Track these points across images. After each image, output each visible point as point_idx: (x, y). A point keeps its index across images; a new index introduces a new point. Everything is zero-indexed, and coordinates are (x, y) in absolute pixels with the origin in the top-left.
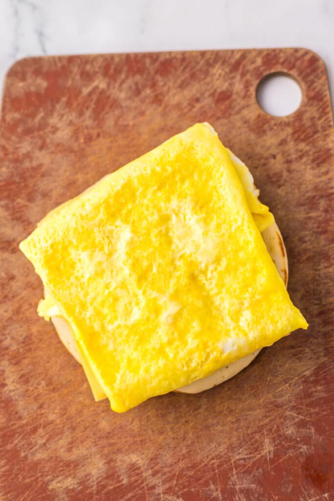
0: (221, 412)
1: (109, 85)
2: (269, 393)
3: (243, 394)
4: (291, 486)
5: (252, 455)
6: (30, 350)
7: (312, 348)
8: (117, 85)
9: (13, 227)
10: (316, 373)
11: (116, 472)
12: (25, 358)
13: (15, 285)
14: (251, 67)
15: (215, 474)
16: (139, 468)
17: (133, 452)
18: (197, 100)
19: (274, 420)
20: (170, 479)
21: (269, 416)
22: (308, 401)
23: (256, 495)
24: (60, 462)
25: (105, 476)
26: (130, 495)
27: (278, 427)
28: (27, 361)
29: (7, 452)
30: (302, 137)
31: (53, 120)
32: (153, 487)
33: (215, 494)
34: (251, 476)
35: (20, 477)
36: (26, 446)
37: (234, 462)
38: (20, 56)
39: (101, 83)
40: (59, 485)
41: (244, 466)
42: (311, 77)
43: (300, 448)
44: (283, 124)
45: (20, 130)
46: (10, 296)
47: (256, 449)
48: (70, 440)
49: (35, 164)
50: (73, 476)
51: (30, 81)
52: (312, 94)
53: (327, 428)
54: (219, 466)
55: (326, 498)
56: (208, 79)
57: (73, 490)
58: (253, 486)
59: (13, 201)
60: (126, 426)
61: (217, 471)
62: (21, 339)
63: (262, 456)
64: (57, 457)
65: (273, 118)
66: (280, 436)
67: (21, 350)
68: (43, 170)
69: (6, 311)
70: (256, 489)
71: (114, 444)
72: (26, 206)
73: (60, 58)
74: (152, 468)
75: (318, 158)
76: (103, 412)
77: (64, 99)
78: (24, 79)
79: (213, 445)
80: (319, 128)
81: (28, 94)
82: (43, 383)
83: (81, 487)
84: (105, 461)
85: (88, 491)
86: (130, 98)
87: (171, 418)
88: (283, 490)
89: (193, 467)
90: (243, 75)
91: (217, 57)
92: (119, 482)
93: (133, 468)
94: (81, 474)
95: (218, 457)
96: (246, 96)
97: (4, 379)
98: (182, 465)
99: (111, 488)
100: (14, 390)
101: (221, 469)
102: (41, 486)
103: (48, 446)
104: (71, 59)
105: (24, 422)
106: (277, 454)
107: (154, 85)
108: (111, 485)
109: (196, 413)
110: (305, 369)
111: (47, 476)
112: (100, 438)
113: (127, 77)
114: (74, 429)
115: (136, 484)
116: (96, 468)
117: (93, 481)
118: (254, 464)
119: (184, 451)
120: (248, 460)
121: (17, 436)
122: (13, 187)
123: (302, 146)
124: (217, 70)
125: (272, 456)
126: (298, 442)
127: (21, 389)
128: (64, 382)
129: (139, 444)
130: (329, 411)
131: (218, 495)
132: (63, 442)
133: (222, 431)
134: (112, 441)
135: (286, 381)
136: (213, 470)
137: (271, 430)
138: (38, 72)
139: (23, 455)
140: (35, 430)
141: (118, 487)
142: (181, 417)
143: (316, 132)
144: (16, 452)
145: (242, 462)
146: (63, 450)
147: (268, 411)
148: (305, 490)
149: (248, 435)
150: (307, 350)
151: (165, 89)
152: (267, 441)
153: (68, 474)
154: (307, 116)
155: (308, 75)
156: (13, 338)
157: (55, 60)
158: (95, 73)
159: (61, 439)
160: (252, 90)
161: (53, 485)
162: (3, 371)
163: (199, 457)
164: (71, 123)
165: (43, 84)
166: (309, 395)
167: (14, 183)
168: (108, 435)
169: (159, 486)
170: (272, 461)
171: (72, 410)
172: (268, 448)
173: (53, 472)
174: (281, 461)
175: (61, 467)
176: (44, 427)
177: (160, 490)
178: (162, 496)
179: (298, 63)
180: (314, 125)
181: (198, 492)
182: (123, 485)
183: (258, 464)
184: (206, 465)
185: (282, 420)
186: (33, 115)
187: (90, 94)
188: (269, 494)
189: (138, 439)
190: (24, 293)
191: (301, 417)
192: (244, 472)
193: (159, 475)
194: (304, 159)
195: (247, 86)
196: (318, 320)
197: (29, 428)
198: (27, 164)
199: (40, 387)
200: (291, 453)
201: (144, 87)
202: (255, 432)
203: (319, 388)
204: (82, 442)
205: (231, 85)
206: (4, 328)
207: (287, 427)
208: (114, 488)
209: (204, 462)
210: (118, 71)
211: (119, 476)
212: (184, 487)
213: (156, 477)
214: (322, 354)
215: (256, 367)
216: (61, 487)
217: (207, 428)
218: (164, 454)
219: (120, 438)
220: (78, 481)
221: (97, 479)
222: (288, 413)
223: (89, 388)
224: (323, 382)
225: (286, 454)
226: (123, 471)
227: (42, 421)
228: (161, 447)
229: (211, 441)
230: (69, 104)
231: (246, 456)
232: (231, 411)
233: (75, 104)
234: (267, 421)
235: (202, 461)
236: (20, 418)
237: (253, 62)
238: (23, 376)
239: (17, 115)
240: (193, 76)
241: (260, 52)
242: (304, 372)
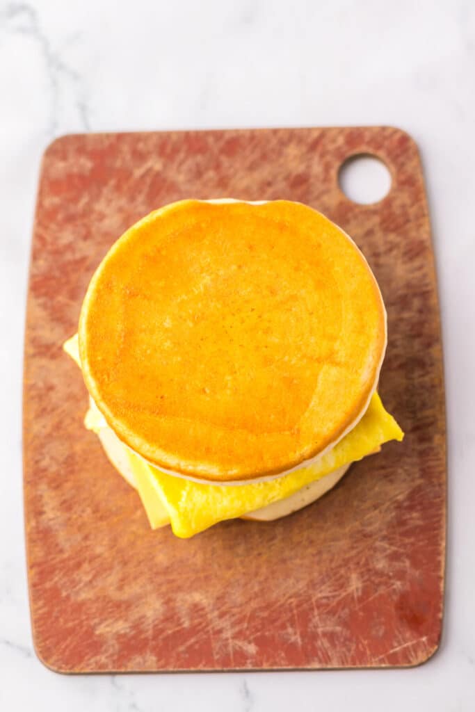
0: (299, 543)
1: (165, 166)
2: (357, 520)
3: (326, 522)
4: (383, 627)
5: (337, 593)
6: (72, 472)
7: (406, 468)
8: (175, 166)
9: (52, 330)
10: (411, 497)
11: (175, 614)
12: (67, 481)
13: (55, 397)
14: (331, 147)
15: (293, 616)
16: (203, 609)
17: (196, 590)
18: (269, 184)
19: (362, 552)
20: (240, 621)
21: (357, 547)
22: (402, 529)
23: (342, 640)
24: (108, 602)
25: (162, 618)
26: (193, 640)
27: (367, 560)
28: (68, 485)
29: (45, 591)
30: (392, 226)
31: (100, 206)
32: (220, 631)
33: (293, 639)
34: (337, 616)
35: (61, 620)
36: (68, 584)
37: (317, 601)
38: (61, 132)
39: (155, 164)
40: (108, 629)
41: (328, 605)
42: (402, 159)
43: (393, 584)
44: (368, 212)
45: (60, 217)
46: (49, 408)
47: (342, 586)
48: (120, 576)
49: (78, 256)
50: (124, 618)
51: (72, 160)
52: (403, 178)
53: (424, 561)
54: (298, 606)
55: (423, 642)
56: (282, 160)
57: (125, 635)
58: (338, 629)
59: (52, 298)
60: (188, 559)
61: (295, 612)
62: (61, 459)
63: (348, 595)
64: (105, 597)
65: (357, 206)
66: (369, 570)
67: (62, 472)
68: (88, 263)
69: (44, 427)
70: (342, 632)
71: (173, 581)
72: (67, 305)
73: (108, 136)
74: (219, 609)
75: (410, 250)
76: (160, 543)
77: (112, 182)
78: (64, 158)
79: (291, 581)
80: (412, 217)
81: (70, 177)
82: (89, 510)
83: (133, 633)
84: (162, 601)
85: (143, 636)
86: (189, 181)
87: (241, 549)
88: (374, 632)
89: (268, 606)
90: (322, 156)
91: (292, 136)
92: (180, 625)
93: (196, 609)
94: (134, 615)
95: (296, 595)
96: (326, 180)
97: (43, 506)
98: (254, 604)
99: (170, 632)
100: (53, 519)
101: (300, 609)
102: (86, 632)
103: (95, 583)
104: (120, 137)
105: (66, 555)
106: (366, 592)
107: (218, 167)
108: (170, 629)
109: (271, 543)
110: (397, 492)
111: (94, 618)
112: (157, 573)
113: (186, 158)
114: (125, 563)
115: (200, 627)
116: (152, 610)
117: (149, 625)
118: (339, 603)
119: (257, 588)
120: (331, 599)
121: (57, 572)
122: (53, 283)
123: (392, 237)
124: (292, 151)
125: (360, 593)
126: (390, 578)
127: (62, 516)
128: (114, 509)
129: (203, 579)
130: (426, 542)
131: (297, 639)
132: (113, 579)
133: (301, 565)
134: (171, 577)
135: (375, 507)
136: (291, 610)
137: (358, 563)
138: (81, 150)
139: (64, 594)
140: (79, 565)
141: (178, 631)
142: (252, 548)
143: (408, 221)
144: (55, 591)
145: (324, 601)
146: (112, 588)
147: (356, 542)
148: (400, 633)
149: (332, 569)
150: (400, 471)
151: (232, 171)
152: (354, 576)
153: (118, 616)
154: (397, 203)
155: (397, 156)
156: (52, 458)
157: (100, 138)
158: (149, 153)
159: (110, 575)
160: (333, 173)
161: (100, 630)
162: (41, 496)
163: (274, 595)
164: (120, 210)
165: (87, 164)
166: (402, 523)
167: (53, 278)
168: (166, 571)
169: (227, 630)
170: (360, 600)
171: (123, 542)
172: (355, 585)
173: (101, 614)
174: (371, 599)
175: (111, 607)
176: (90, 561)
177: (228, 634)
178: (230, 641)
179: (387, 143)
180: (405, 214)
181: (273, 636)
182: (184, 629)
183: (343, 604)
184: (281, 606)
185: (372, 552)
186: (75, 200)
187: (143, 177)
188: (357, 638)
189: (202, 575)
190: (66, 406)
191: (394, 548)
192: (328, 613)
193: (227, 617)
194: (395, 252)
195: (327, 168)
196: (412, 436)
197: (72, 563)
198: (69, 256)
199: (85, 515)
200: (382, 590)
201: (207, 169)
202: (340, 566)
203: (415, 515)
204: (135, 578)
205: (309, 167)
206: (42, 446)
207: (378, 560)
208: (174, 633)
209: (279, 601)
210: (176, 151)
211: (179, 619)
212: (257, 630)
213: (223, 619)
214: (417, 475)
215: (340, 490)
216: (111, 632)
217: (284, 561)
218: (233, 592)
219: (179, 574)
220: (131, 624)
221: (153, 621)
222: (378, 544)
223: (144, 515)
224: (419, 507)
225: (376, 591)
226: (184, 612)
227: (87, 554)
228: (229, 584)
229: (287, 576)
230: (118, 188)
231: (330, 594)
232: (311, 542)
233: (125, 188)
234: (353, 553)
235: (277, 601)
236: (61, 551)
237: (334, 141)
238: (64, 502)
239: (56, 200)
240: (264, 157)
241: (341, 130)
242: (397, 495)
